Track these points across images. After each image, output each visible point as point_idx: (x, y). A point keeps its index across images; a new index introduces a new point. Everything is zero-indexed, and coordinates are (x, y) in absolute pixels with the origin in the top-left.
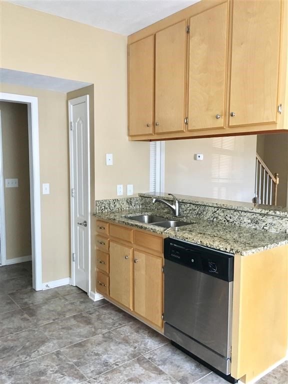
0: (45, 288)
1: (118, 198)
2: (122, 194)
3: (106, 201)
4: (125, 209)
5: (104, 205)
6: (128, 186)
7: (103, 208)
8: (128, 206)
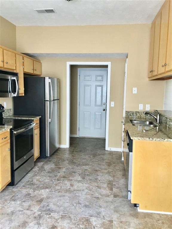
0: (109, 150)
1: (139, 111)
2: (142, 109)
3: (131, 111)
4: (143, 117)
5: (130, 113)
6: (146, 105)
7: (129, 115)
8: (145, 116)
